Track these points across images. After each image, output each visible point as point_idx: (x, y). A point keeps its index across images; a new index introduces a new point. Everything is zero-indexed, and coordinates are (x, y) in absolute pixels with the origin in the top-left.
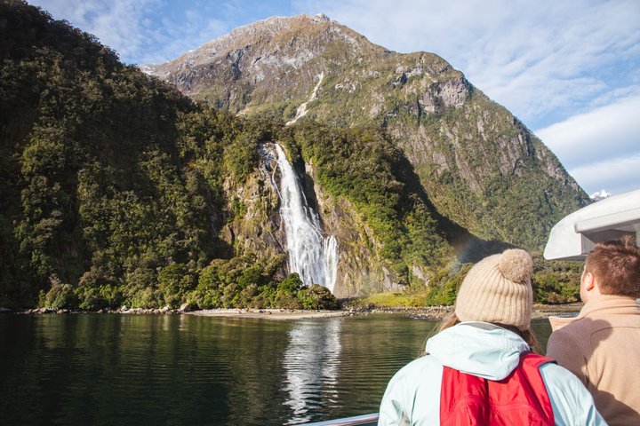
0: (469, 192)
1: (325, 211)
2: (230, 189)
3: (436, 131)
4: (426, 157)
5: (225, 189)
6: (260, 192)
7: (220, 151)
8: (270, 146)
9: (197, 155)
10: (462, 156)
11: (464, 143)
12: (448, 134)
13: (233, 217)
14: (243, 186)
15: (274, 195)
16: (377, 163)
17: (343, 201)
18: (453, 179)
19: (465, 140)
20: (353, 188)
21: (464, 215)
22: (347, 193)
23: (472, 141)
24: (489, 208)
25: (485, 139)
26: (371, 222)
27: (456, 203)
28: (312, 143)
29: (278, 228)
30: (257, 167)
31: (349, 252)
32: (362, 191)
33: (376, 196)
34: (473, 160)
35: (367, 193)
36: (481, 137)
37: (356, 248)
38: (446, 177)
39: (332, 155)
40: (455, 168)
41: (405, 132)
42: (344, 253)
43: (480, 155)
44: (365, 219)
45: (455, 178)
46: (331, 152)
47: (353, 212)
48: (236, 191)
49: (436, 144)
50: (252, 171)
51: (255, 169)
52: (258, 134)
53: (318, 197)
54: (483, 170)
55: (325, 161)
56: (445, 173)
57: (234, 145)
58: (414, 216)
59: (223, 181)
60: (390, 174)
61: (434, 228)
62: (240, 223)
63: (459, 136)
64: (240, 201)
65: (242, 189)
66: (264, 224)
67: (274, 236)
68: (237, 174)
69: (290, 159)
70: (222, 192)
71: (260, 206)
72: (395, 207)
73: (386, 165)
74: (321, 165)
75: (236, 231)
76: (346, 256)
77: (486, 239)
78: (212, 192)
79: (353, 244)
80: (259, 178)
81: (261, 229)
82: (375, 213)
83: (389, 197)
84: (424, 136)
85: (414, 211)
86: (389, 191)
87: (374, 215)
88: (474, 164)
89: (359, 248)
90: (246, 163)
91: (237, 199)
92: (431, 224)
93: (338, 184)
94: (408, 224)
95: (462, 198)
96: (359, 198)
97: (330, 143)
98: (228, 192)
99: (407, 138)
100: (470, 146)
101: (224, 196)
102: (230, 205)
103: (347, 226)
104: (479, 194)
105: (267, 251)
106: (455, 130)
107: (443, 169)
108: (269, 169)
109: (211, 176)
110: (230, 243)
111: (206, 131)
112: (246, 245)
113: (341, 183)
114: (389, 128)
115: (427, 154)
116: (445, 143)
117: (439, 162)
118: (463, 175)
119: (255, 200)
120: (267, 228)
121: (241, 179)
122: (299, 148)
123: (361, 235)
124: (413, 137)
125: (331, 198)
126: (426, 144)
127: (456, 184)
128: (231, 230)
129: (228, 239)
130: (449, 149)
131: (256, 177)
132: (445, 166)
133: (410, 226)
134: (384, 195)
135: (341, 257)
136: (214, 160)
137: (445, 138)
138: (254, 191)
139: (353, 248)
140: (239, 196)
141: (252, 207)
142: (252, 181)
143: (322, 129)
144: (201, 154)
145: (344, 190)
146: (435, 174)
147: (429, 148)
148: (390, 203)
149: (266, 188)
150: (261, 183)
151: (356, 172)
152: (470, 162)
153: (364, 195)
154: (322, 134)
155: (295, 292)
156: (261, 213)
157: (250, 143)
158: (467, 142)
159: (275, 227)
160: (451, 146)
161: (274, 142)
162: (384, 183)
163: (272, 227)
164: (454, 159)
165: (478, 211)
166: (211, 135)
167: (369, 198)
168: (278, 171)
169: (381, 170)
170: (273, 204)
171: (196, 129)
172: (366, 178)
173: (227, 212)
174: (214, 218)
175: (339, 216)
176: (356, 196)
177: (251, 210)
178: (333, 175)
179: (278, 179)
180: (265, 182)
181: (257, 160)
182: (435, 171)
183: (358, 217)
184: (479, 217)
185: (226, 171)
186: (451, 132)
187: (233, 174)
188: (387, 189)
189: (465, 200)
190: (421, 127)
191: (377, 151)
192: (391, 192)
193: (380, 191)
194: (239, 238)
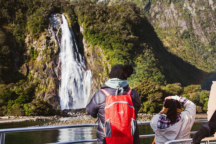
0: (200, 43)
1: (88, 55)
2: (29, 42)
3: (181, 6)
4: (174, 23)
5: (26, 42)
6: (47, 43)
7: (25, 18)
8: (58, 16)
9: (9, 21)
10: (196, 21)
11: (198, 13)
12: (189, 8)
13: (30, 59)
14: (37, 40)
15: (56, 46)
16: (122, 25)
17: (98, 48)
18: (190, 35)
19: (200, 11)
20: (104, 40)
21: (196, 57)
22: (100, 44)
23: (204, 11)
24: (213, 53)
25: (213, 9)
26: (111, 61)
27: (191, 50)
28: (83, 14)
29: (57, 65)
30: (47, 29)
31: (97, 79)
32: (109, 42)
33: (118, 45)
34: (204, 23)
35: (112, 43)
36: (211, 8)
37: (101, 77)
38: (186, 34)
39: (95, 21)
40: (192, 29)
41: (161, 8)
42: (95, 80)
43: (209, 20)
44: (108, 59)
45: (191, 35)
46: (95, 19)
47: (102, 55)
48: (32, 43)
49: (180, 14)
50: (44, 31)
51: (45, 30)
52: (50, 8)
53: (84, 46)
54: (210, 29)
55: (90, 25)
56: (185, 32)
57: (34, 15)
58: (142, 57)
59: (25, 37)
60: (130, 31)
61: (154, 64)
62: (33, 63)
63: (196, 8)
64: (35, 49)
65: (36, 42)
66: (48, 63)
67: (54, 70)
68: (34, 32)
69: (70, 24)
70: (24, 44)
71: (46, 52)
72: (129, 52)
73: (128, 26)
74: (87, 27)
75: (30, 68)
76: (95, 82)
77: (208, 72)
78: (18, 44)
79: (100, 74)
80: (47, 35)
81: (45, 66)
82: (115, 55)
83: (126, 45)
84: (173, 10)
85: (143, 54)
86: (127, 42)
87: (114, 56)
88: (205, 25)
89: (103, 77)
90: (40, 25)
91: (33, 48)
92: (153, 62)
93: (96, 38)
94: (138, 62)
95: (195, 47)
96: (107, 46)
97: (94, 13)
98: (28, 44)
99: (163, 12)
100: (202, 15)
101: (25, 46)
102: (28, 52)
103: (99, 63)
104: (207, 44)
105: (47, 80)
106: (194, 5)
107: (184, 29)
108: (55, 30)
109: (17, 34)
110: (25, 75)
111: (15, 6)
112: (35, 76)
113: (97, 37)
114: (152, 6)
115: (174, 21)
116: (186, 13)
117: (181, 25)
118: (197, 33)
119: (43, 49)
120: (49, 66)
121: (36, 35)
122: (76, 17)
123: (104, 69)
124: (166, 11)
125: (91, 47)
126: (174, 15)
127: (191, 38)
128: (28, 67)
129: (25, 72)
130: (188, 17)
131: (45, 35)
132: (185, 28)
133: (139, 63)
134: (123, 44)
135: (93, 82)
136: (20, 24)
137: (186, 10)
138: (43, 43)
139: (100, 76)
140: (34, 46)
141: (41, 53)
142: (43, 37)
143: (91, 5)
144: (11, 21)
145: (99, 42)
146: (179, 33)
147: (176, 17)
148: (126, 49)
149: (51, 41)
150: (48, 38)
151: (107, 31)
152: (202, 24)
153: (110, 44)
154: (91, 8)
155: (22, 105)
156: (46, 56)
157: (43, 13)
158: (200, 12)
159: (55, 65)
160: (190, 15)
161: (61, 14)
162: (124, 37)
163: (53, 65)
164: (191, 23)
165: (205, 54)
166: (19, 8)
167: (113, 46)
168: (60, 31)
169: (124, 29)
170: (55, 51)
171: (9, 4)
172: (113, 34)
173: (26, 56)
174: (16, 60)
175: (94, 58)
176: (105, 45)
177: (40, 55)
178: (93, 32)
179: (60, 36)
180: (51, 37)
181: (48, 25)
182: (179, 31)
183: (104, 58)
184: (205, 58)
185: (28, 31)
186: (191, 6)
187: (31, 33)
188: (125, 41)
189: (197, 48)
190: (172, 4)
191: (123, 17)
192: (129, 42)
193: (121, 42)
194: (32, 72)
